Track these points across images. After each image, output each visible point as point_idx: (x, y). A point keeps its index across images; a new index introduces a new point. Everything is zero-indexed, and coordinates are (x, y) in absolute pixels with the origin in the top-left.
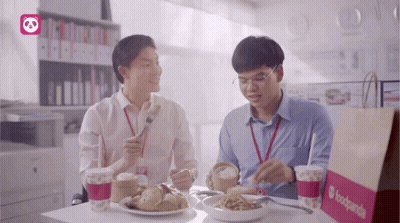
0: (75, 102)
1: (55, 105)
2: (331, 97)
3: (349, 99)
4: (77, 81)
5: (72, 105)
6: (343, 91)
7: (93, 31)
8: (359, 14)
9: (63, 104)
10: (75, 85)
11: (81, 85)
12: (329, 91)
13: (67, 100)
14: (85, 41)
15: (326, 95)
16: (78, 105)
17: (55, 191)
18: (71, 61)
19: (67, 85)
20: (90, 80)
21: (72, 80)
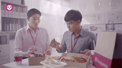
0: (13, 30)
1: (7, 31)
2: (92, 29)
3: (97, 29)
4: (14, 23)
5: (12, 31)
6: (95, 27)
7: (19, 8)
8: (100, 4)
9: (9, 31)
10: (13, 25)
11: (15, 25)
12: (91, 27)
13: (11, 29)
14: (16, 11)
15: (90, 28)
16: (14, 31)
17: (7, 58)
18: (12, 17)
19: (11, 25)
20: (18, 23)
21: (12, 23)
